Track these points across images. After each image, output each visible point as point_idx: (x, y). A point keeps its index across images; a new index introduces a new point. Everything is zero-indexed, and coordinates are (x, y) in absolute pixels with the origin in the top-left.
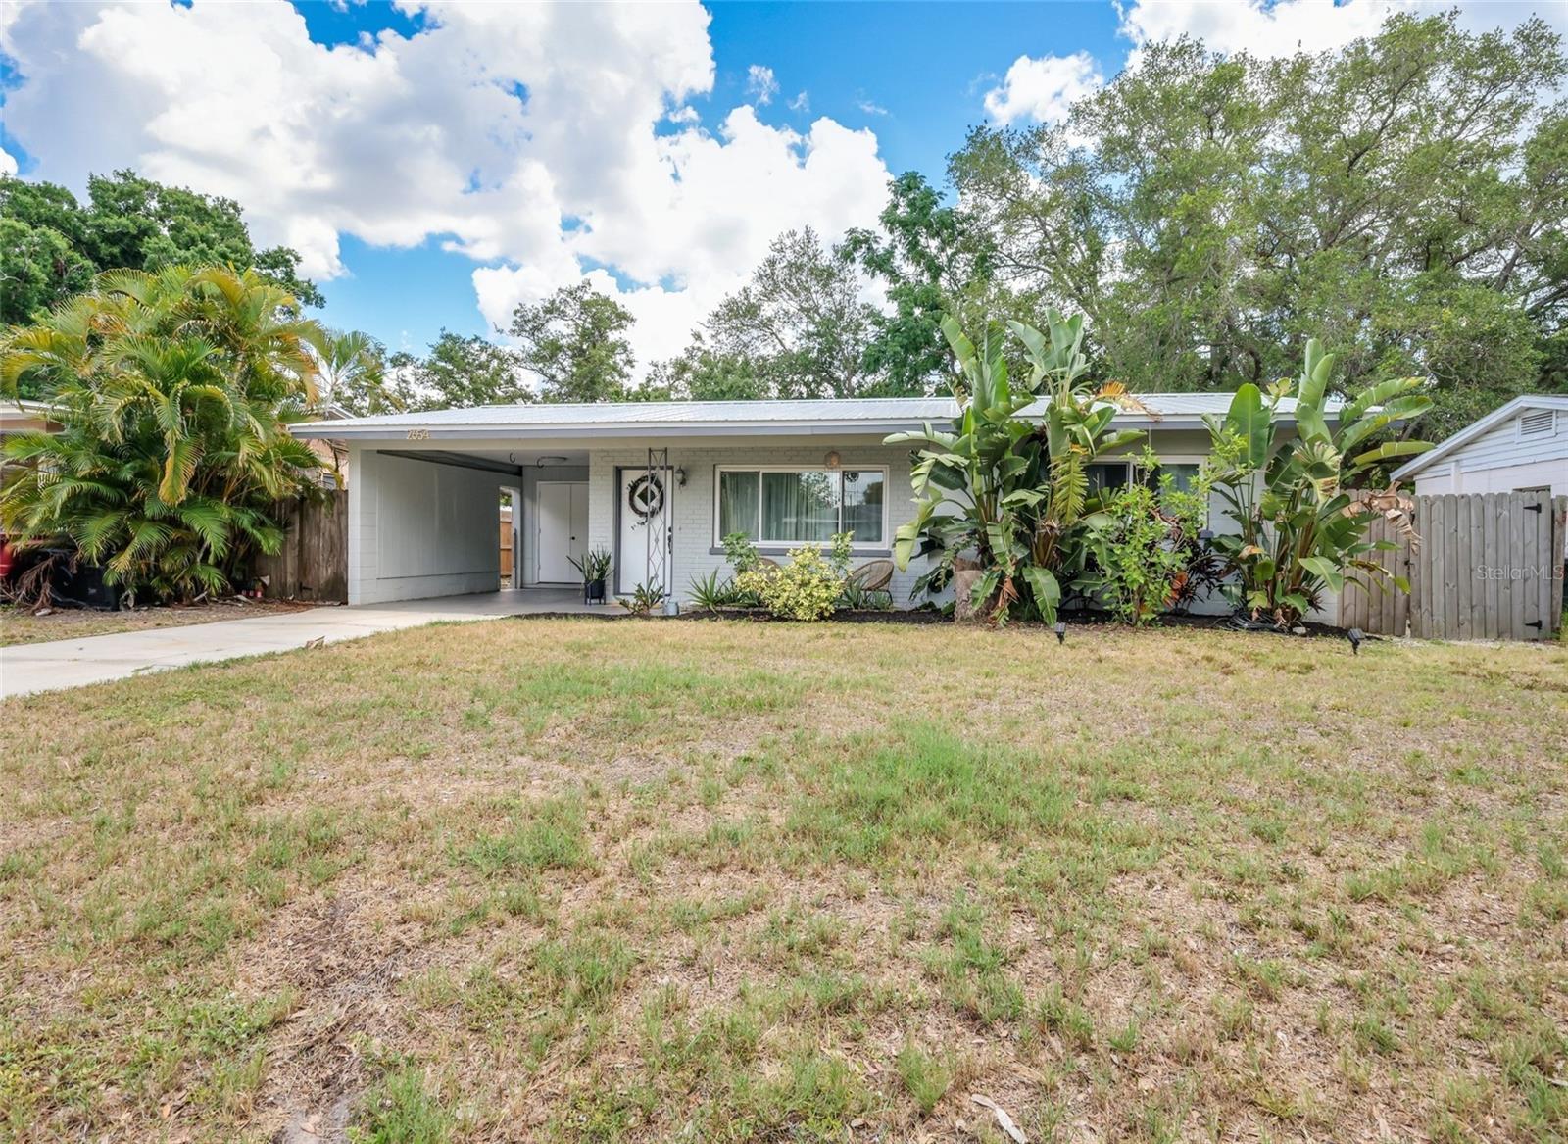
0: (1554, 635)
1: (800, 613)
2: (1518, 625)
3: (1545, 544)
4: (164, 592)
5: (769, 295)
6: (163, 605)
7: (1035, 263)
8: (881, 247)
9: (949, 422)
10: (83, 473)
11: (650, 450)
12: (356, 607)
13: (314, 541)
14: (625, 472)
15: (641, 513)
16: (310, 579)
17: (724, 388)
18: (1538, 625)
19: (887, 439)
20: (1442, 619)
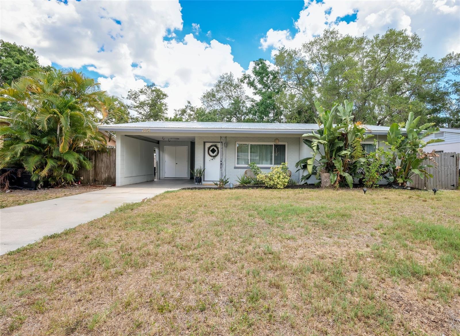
0: (457, 189)
1: (279, 186)
2: (449, 186)
3: (455, 165)
4: (53, 183)
5: (218, 91)
6: (52, 187)
7: (294, 87)
8: (252, 80)
9: (316, 131)
10: (27, 141)
11: (221, 137)
12: (119, 187)
13: (100, 165)
14: (206, 143)
15: (212, 156)
16: (99, 178)
17: (210, 118)
18: (453, 185)
19: (303, 135)
20: (433, 185)
